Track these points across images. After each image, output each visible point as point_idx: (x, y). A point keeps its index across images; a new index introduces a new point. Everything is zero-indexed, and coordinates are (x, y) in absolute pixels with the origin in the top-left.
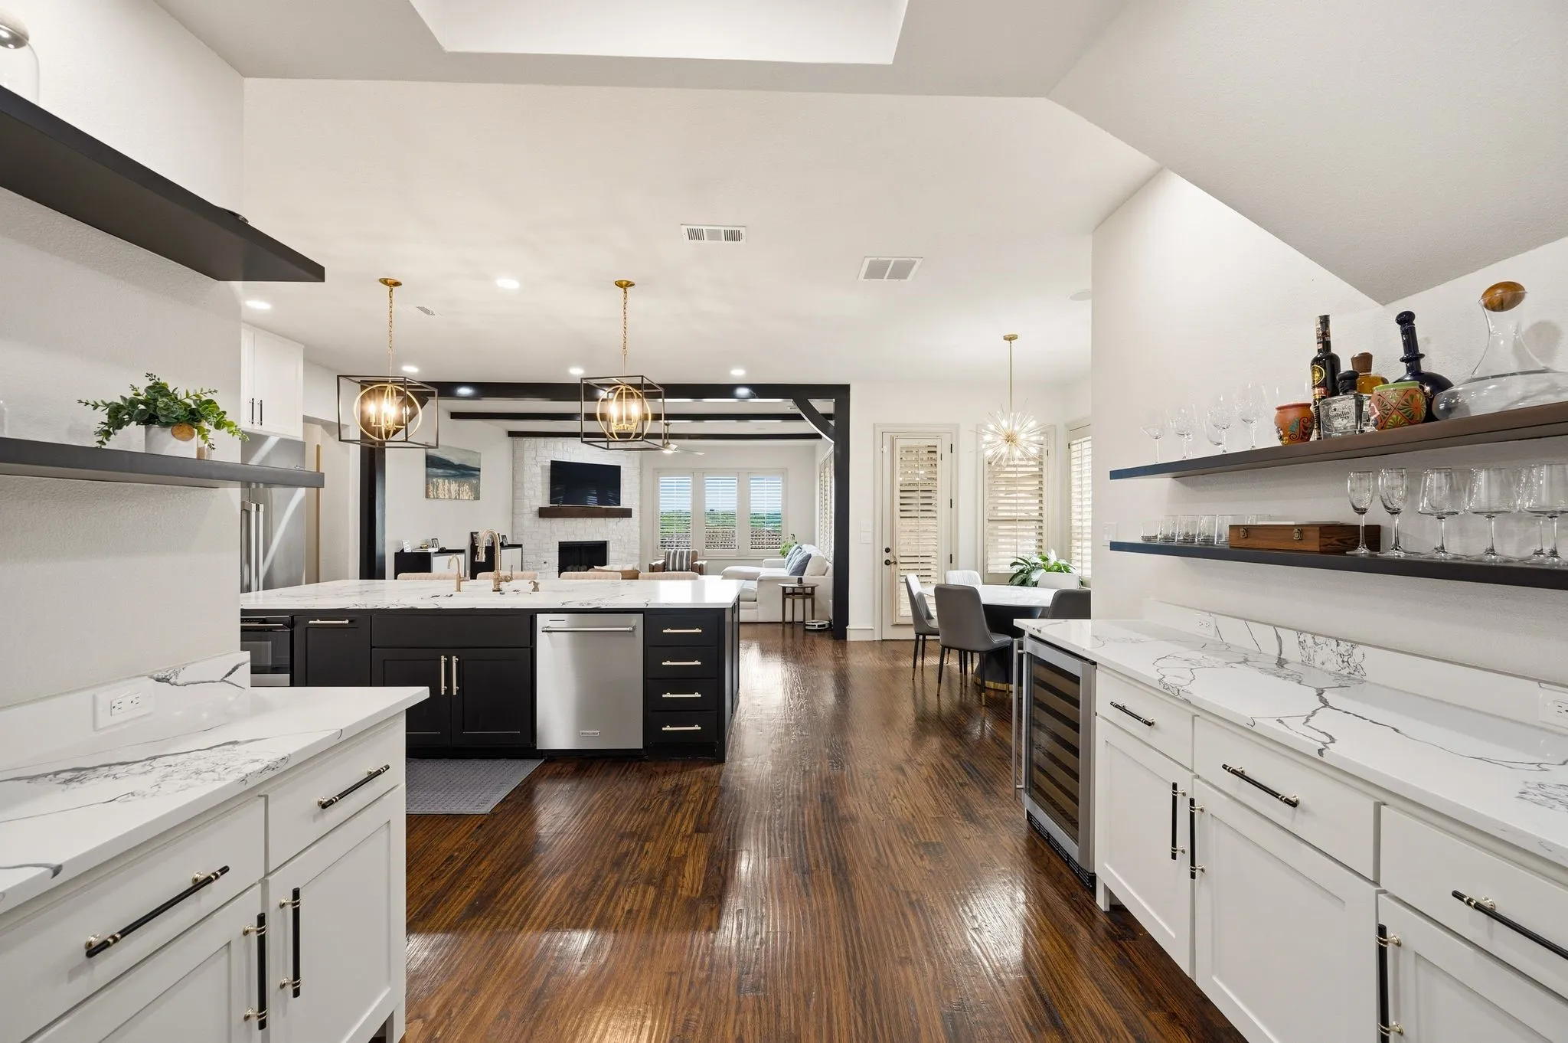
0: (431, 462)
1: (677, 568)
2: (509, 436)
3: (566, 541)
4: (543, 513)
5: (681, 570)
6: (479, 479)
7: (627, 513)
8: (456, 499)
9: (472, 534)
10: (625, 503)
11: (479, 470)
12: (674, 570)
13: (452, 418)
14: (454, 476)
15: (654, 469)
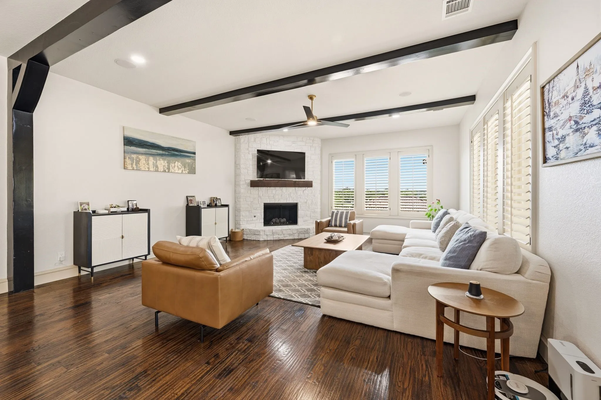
0: (129, 142)
1: (338, 224)
2: (230, 134)
3: (269, 202)
4: (254, 184)
5: (340, 226)
6: (195, 160)
7: (309, 184)
8: (165, 171)
9: (187, 197)
10: (308, 177)
11: (194, 153)
12: (336, 226)
13: (160, 113)
14: (162, 155)
15: (330, 154)
